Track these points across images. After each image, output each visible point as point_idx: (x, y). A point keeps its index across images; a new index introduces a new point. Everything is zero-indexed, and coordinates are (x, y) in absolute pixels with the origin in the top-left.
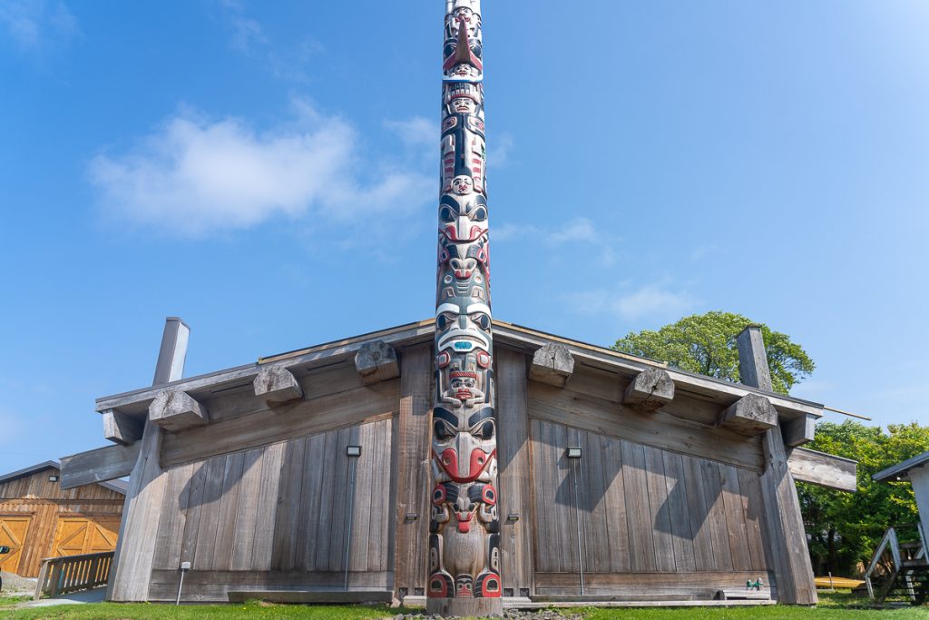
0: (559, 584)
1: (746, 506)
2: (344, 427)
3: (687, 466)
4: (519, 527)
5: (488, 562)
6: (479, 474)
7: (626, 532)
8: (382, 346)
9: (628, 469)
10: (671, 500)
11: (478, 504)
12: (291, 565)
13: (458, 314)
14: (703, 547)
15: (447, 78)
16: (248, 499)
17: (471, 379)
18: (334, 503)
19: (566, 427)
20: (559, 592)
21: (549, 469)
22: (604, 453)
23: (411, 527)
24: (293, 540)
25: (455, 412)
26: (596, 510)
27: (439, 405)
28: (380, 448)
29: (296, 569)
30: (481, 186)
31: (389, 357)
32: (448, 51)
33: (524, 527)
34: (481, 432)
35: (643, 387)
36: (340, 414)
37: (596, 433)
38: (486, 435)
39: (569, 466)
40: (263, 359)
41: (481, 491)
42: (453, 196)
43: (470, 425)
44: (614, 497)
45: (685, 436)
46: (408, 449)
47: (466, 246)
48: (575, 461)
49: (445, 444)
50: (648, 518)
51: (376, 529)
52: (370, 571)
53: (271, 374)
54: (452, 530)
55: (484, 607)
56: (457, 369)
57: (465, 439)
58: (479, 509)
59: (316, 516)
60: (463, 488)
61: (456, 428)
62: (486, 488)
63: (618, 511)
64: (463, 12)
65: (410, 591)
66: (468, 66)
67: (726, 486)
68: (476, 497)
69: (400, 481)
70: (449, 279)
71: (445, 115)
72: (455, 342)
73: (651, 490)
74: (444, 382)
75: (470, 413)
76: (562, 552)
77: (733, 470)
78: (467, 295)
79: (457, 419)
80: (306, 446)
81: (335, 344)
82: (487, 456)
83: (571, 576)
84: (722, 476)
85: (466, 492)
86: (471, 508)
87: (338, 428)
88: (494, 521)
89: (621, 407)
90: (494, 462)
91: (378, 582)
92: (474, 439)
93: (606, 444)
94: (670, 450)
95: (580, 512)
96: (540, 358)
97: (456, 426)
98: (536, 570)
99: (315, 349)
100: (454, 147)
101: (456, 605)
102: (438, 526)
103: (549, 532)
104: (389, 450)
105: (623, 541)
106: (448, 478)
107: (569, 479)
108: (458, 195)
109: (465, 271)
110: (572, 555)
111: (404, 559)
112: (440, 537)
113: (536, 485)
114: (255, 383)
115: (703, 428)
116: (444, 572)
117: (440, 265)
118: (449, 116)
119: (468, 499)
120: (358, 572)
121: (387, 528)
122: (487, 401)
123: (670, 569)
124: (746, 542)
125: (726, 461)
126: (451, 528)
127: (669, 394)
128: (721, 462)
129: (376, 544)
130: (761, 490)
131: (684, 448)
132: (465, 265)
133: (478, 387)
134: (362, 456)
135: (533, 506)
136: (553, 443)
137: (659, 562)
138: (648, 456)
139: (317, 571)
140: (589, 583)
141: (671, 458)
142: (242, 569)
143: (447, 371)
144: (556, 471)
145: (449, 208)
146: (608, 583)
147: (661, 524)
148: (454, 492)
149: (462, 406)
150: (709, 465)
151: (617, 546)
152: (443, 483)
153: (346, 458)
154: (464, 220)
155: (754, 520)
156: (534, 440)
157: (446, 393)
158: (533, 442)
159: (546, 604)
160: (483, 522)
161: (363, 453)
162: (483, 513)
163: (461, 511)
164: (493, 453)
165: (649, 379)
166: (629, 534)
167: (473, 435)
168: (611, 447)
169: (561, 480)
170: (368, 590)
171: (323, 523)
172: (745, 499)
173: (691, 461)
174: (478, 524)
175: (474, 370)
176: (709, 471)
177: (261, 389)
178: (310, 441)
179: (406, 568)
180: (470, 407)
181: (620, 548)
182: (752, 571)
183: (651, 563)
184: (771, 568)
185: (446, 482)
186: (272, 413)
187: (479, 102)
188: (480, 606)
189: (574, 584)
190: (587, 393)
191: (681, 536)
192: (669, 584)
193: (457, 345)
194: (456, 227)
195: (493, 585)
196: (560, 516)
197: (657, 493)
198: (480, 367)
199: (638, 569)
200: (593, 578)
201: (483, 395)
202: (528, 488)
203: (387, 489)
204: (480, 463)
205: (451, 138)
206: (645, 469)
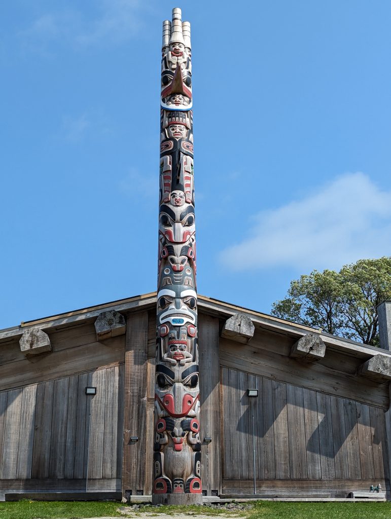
0: (240, 488)
1: (373, 432)
2: (83, 372)
3: (333, 404)
4: (212, 447)
5: (194, 470)
6: (188, 411)
7: (288, 451)
8: (115, 314)
9: (291, 407)
10: (320, 428)
11: (188, 432)
12: (46, 475)
13: (175, 298)
14: (341, 462)
15: (165, 105)
16: (12, 427)
17: (183, 345)
18: (76, 429)
19: (247, 374)
20: (239, 491)
21: (234, 405)
22: (275, 393)
23: (134, 447)
24: (47, 456)
25: (173, 368)
26: (267, 435)
27: (161, 363)
28: (110, 389)
29: (49, 477)
30: (191, 198)
31: (120, 322)
32: (165, 81)
33: (216, 446)
34: (190, 383)
35: (303, 348)
36: (79, 363)
37: (269, 378)
38: (193, 385)
39: (249, 403)
40: (25, 323)
41: (189, 423)
42: (171, 206)
43: (183, 379)
44: (280, 426)
45: (333, 382)
46: (132, 390)
47: (181, 246)
48: (253, 399)
49: (165, 391)
50: (303, 442)
51: (108, 448)
52: (104, 478)
53: (32, 335)
54: (170, 450)
55: (191, 499)
56: (174, 338)
57: (179, 388)
58: (188, 435)
59: (63, 439)
60: (178, 421)
61: (173, 380)
62: (193, 421)
63: (283, 436)
64: (177, 47)
65: (134, 492)
66: (181, 96)
67: (360, 419)
68: (186, 427)
69: (126, 414)
70: (167, 271)
71: (164, 138)
72: (173, 318)
73: (307, 421)
74: (164, 347)
75: (182, 369)
76: (242, 465)
77: (366, 408)
78: (181, 284)
79: (174, 374)
80: (55, 387)
81: (77, 312)
82: (194, 399)
83: (248, 482)
84: (358, 412)
85: (179, 424)
86: (183, 435)
87: (78, 374)
88: (198, 443)
89: (288, 360)
90: (198, 403)
91: (110, 486)
92: (185, 387)
93: (276, 387)
94: (322, 392)
95: (255, 438)
96: (230, 325)
97: (173, 379)
98: (223, 477)
99: (63, 315)
100: (171, 166)
101: (173, 498)
102: (160, 447)
103: (233, 450)
104: (117, 391)
105: (286, 458)
106: (167, 414)
107: (248, 412)
108: (174, 206)
109: (180, 266)
110: (249, 467)
111: (129, 470)
112: (162, 454)
113: (225, 416)
114: (21, 342)
115: (347, 376)
116: (165, 477)
117: (160, 259)
118: (167, 140)
119: (181, 429)
120: (96, 479)
121: (116, 447)
122: (194, 361)
123: (317, 477)
124: (371, 458)
125: (362, 400)
126: (169, 448)
127: (321, 353)
128: (357, 401)
129: (108, 459)
130: (385, 422)
131: (331, 390)
132: (180, 261)
133: (188, 351)
134: (97, 394)
135: (222, 431)
136: (237, 387)
137: (310, 472)
138: (306, 396)
139: (66, 479)
140: (260, 487)
141: (322, 398)
142: (9, 478)
143: (167, 339)
144: (239, 407)
145: (167, 216)
146: (274, 487)
147: (312, 446)
148: (171, 424)
149: (177, 364)
150: (350, 403)
151: (281, 461)
152: (164, 418)
153: (85, 396)
154: (178, 225)
155: (378, 444)
156: (224, 384)
157: (166, 355)
158: (223, 386)
159: (231, 500)
160: (190, 444)
161: (98, 392)
162: (191, 438)
163: (176, 437)
164: (197, 397)
165: (308, 342)
166: (290, 453)
167: (184, 385)
168: (279, 389)
169: (242, 413)
170: (103, 491)
171: (68, 444)
172: (373, 430)
173: (337, 400)
174: (187, 446)
175: (186, 338)
176: (349, 407)
177: (25, 347)
178: (57, 383)
179: (130, 476)
180: (183, 365)
181: (283, 462)
182: (375, 480)
183: (304, 473)
184: (388, 477)
185: (166, 417)
186: (27, 362)
187: (190, 128)
188: (189, 499)
189: (250, 487)
190: (263, 348)
191: (326, 455)
192: (316, 488)
193: (174, 321)
194: (172, 231)
195: (197, 485)
196: (241, 439)
197: (311, 423)
198: (189, 336)
199: (295, 477)
200: (263, 483)
201: (191, 356)
202: (219, 418)
203: (116, 419)
204: (189, 404)
205: (169, 158)
206: (304, 407)
